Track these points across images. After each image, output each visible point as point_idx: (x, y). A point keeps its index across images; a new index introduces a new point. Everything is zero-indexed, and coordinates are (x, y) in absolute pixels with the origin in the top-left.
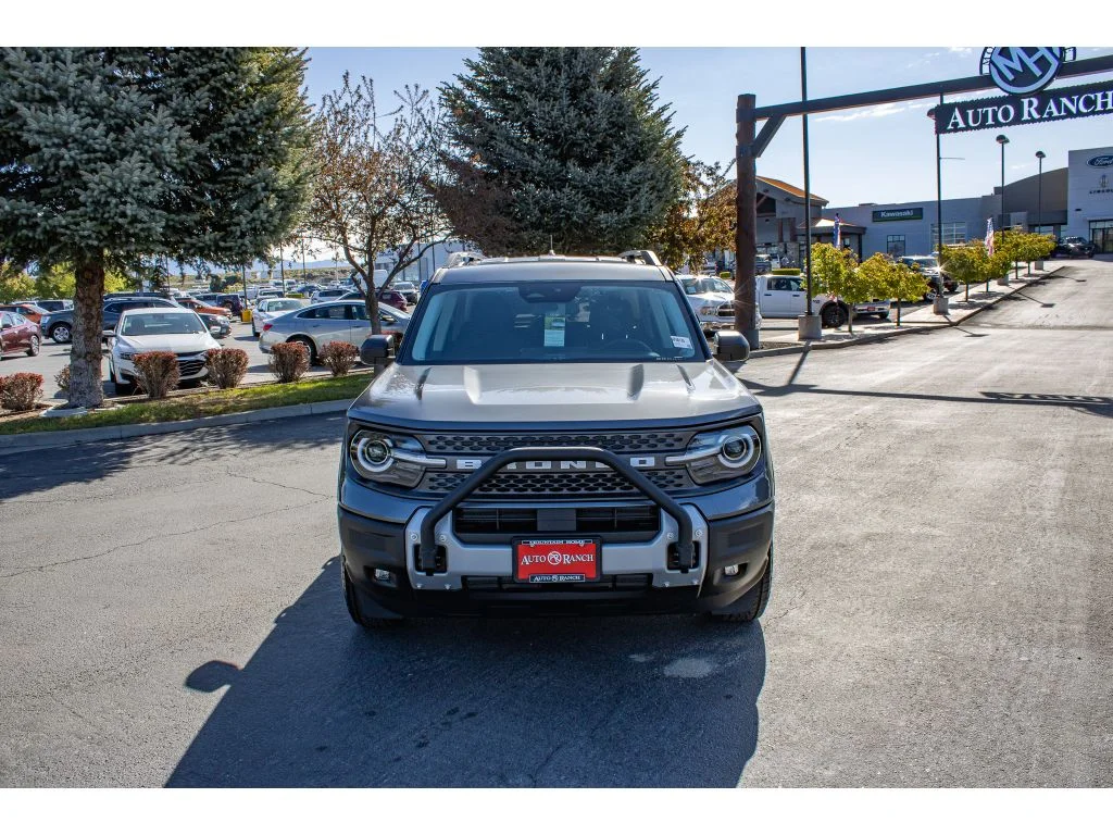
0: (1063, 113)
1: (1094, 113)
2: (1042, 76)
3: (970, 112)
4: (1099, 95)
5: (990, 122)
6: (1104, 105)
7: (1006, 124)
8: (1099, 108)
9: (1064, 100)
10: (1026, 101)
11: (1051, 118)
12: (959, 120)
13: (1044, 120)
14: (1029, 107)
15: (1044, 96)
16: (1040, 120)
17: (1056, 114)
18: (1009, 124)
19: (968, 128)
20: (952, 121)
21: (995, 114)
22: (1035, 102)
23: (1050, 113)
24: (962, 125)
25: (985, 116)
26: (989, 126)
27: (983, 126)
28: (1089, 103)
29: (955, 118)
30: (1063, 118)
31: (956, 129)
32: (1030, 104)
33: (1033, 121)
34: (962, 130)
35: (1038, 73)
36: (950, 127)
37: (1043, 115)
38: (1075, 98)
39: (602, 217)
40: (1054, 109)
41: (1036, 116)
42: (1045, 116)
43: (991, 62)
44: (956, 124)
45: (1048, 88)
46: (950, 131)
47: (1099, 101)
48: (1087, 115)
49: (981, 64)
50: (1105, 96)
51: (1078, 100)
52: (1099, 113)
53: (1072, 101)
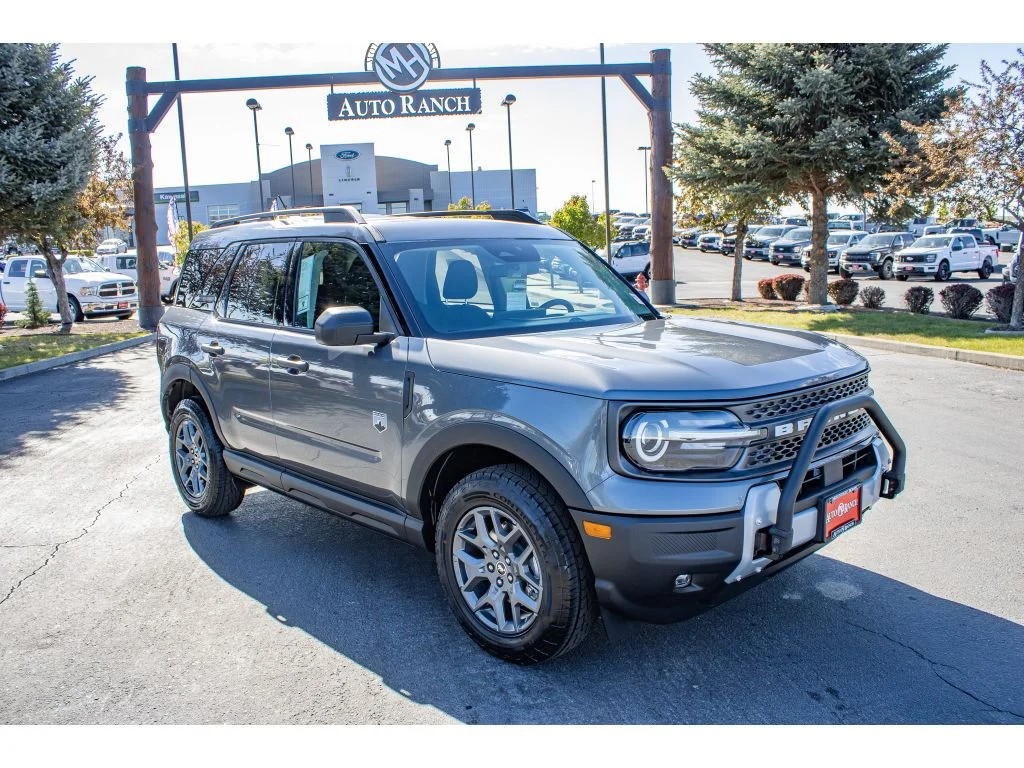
0: (433, 111)
1: (456, 113)
2: (417, 78)
3: (358, 103)
4: (459, 99)
5: (375, 113)
6: (463, 106)
7: (388, 116)
8: (460, 109)
9: (433, 100)
10: (403, 98)
11: (424, 114)
12: (349, 109)
13: (419, 115)
14: (407, 104)
15: (418, 95)
16: (416, 115)
17: (428, 110)
18: (392, 116)
19: (357, 117)
20: (343, 110)
21: (379, 106)
22: (411, 99)
23: (423, 110)
24: (351, 114)
25: (371, 106)
26: (375, 117)
27: (370, 116)
28: (453, 104)
29: (345, 107)
30: (434, 114)
31: (346, 117)
32: (407, 100)
33: (410, 115)
34: (351, 118)
35: (414, 75)
36: (341, 115)
37: (419, 112)
38: (442, 99)
39: (34, 186)
40: (426, 107)
41: (413, 111)
42: (420, 112)
43: (375, 61)
44: (346, 113)
45: (421, 89)
46: (341, 119)
47: (460, 103)
48: (452, 113)
49: (366, 62)
50: (463, 100)
51: (444, 100)
52: (460, 113)
53: (439, 101)
